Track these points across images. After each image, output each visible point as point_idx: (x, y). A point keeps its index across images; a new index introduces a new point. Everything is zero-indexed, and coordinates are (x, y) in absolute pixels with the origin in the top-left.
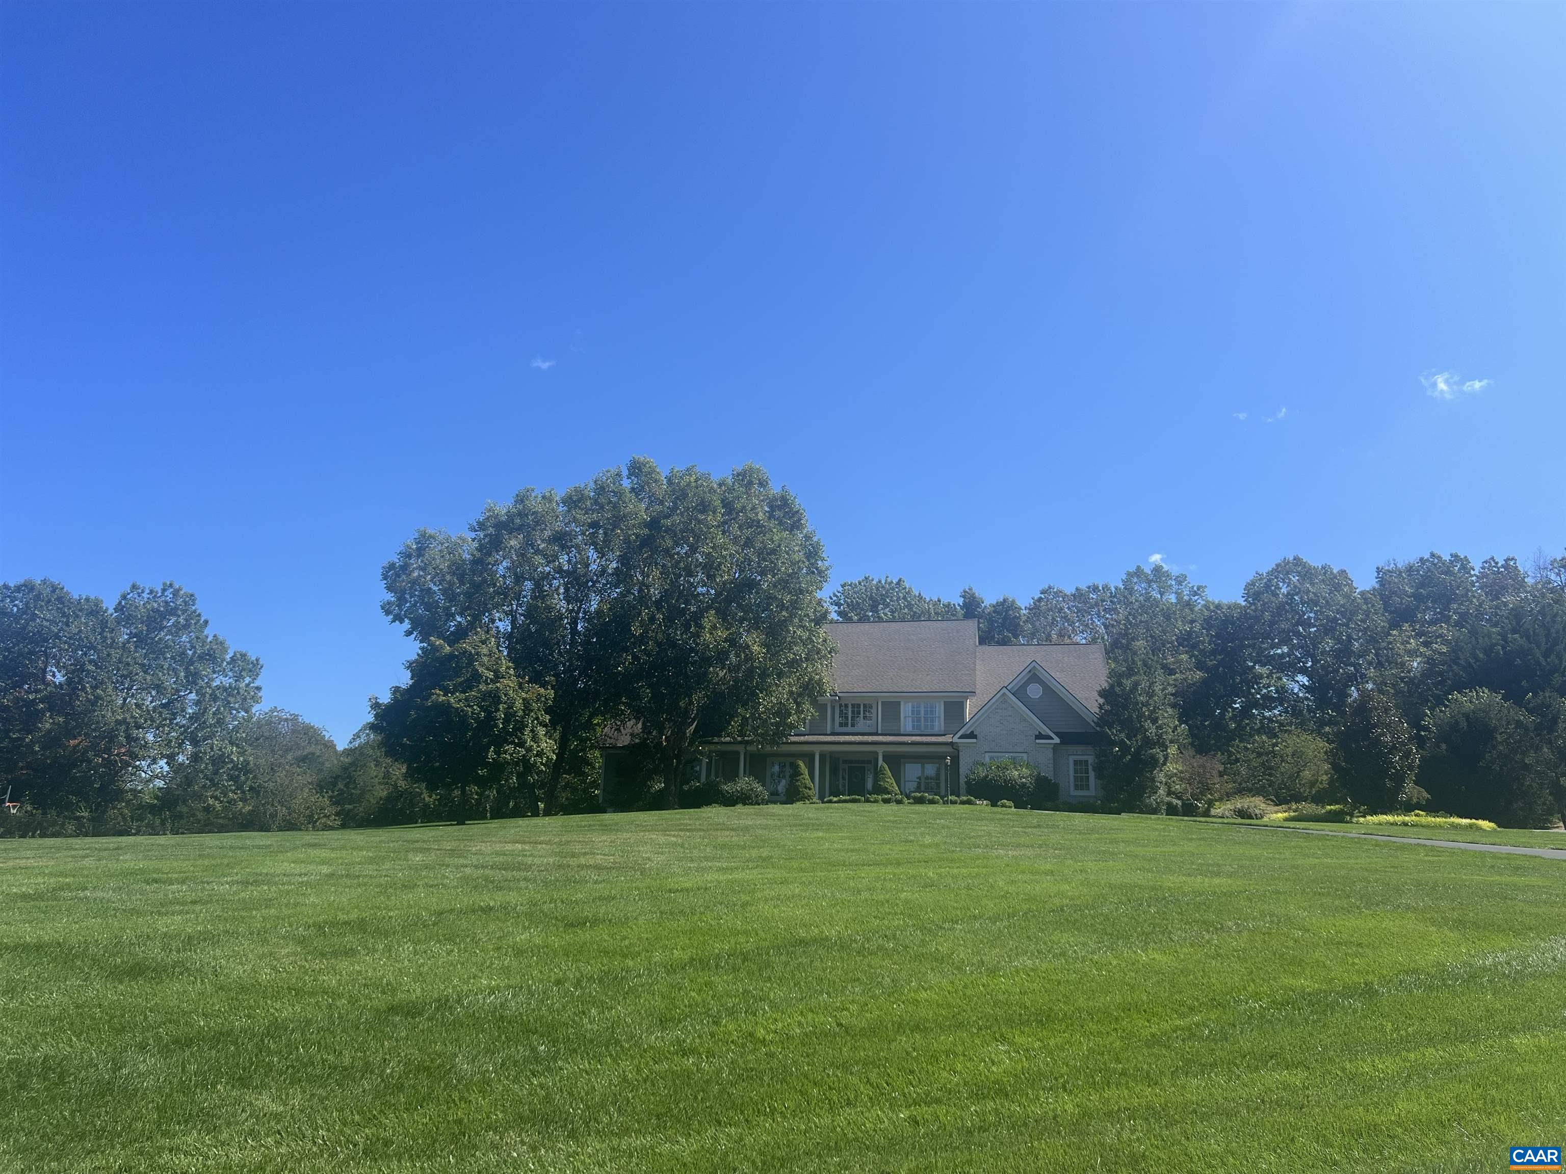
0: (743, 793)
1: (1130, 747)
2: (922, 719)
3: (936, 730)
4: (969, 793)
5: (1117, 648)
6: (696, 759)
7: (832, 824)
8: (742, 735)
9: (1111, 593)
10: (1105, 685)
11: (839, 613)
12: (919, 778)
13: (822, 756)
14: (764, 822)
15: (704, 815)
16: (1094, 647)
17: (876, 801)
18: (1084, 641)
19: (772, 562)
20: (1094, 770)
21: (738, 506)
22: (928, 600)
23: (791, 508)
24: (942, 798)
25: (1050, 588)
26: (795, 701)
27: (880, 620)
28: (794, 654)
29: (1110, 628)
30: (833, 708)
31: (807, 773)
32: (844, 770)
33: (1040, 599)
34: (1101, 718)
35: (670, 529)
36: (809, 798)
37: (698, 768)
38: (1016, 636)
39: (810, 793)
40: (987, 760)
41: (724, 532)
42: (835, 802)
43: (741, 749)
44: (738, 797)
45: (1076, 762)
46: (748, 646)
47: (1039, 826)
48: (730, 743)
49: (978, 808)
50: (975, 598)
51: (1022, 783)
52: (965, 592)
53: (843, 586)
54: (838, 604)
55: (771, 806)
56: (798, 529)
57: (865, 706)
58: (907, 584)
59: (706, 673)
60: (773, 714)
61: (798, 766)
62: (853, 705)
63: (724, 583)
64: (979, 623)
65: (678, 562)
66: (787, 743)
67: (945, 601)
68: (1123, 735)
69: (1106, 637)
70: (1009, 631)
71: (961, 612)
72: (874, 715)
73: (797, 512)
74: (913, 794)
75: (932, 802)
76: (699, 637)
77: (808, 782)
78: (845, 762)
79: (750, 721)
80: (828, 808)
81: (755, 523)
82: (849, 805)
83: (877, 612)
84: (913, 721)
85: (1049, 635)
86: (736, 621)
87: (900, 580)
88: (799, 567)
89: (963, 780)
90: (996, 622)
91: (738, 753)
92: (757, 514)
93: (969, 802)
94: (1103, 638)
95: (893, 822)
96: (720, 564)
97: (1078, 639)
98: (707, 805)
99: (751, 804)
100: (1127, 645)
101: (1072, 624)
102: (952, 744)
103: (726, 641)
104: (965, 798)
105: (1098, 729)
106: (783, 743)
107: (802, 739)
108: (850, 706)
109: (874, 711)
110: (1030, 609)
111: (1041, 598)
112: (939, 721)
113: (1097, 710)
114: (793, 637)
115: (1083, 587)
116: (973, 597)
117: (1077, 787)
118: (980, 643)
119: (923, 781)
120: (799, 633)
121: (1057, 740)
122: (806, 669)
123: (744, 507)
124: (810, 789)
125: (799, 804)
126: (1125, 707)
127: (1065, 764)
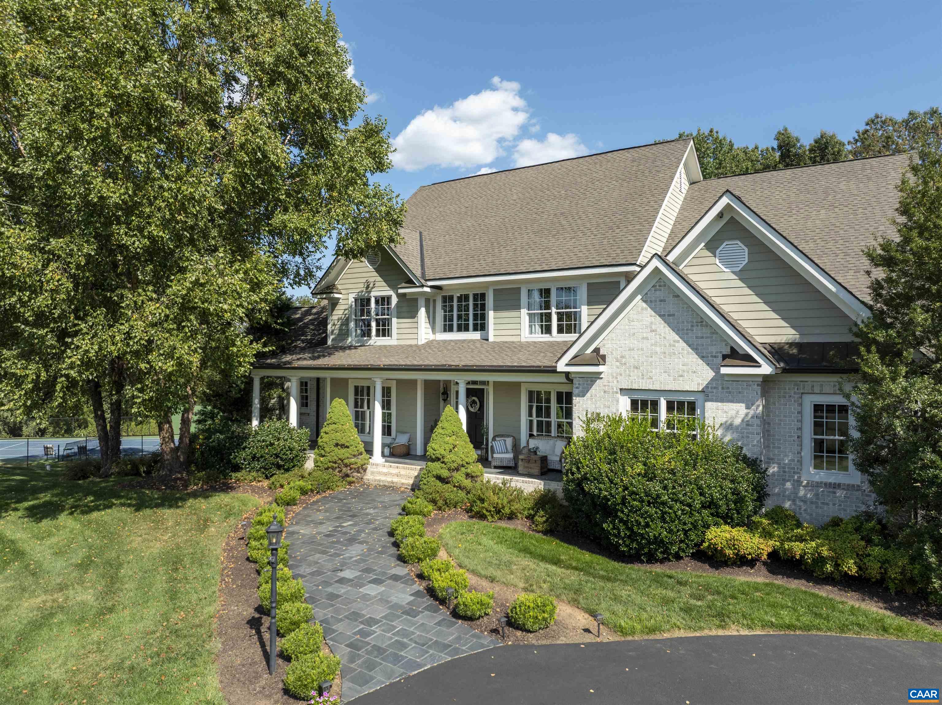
2: (555, 318)
3: (575, 335)
45: (818, 408)
57: (475, 297)
62: (459, 298)
84: (541, 322)
108: (455, 300)
112: (580, 319)
117: (818, 463)
121: (768, 368)
127: (793, 413)
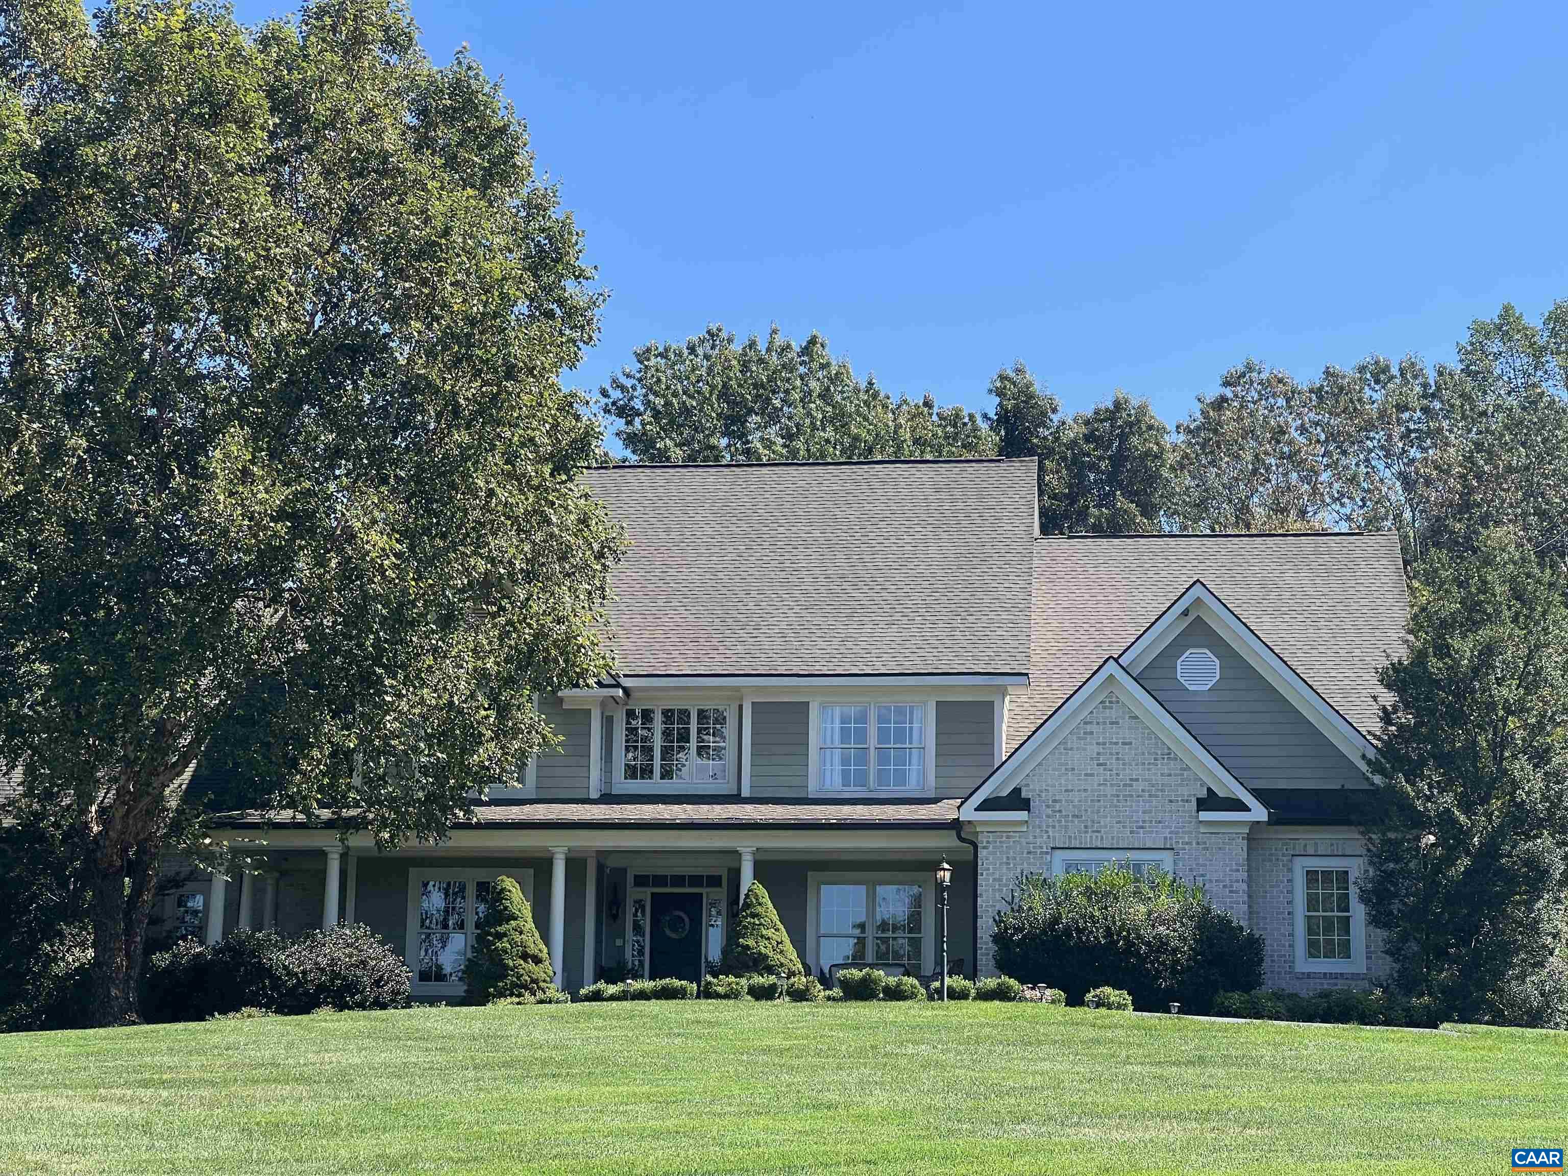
0: (335, 975)
1: (1469, 834)
2: (873, 753)
3: (911, 788)
4: (1005, 966)
5: (1437, 545)
6: (193, 875)
7: (600, 1060)
8: (334, 800)
9: (1425, 386)
10: (1401, 654)
11: (631, 440)
12: (862, 926)
13: (575, 865)
14: (396, 1056)
15: (216, 1039)
16: (1370, 541)
17: (732, 995)
18: (1344, 527)
19: (424, 282)
20: (1362, 899)
21: (320, 109)
22: (893, 403)
23: (482, 118)
24: (925, 982)
25: (1250, 368)
26: (494, 698)
27: (751, 459)
28: (492, 561)
29: (1420, 488)
30: (608, 722)
31: (527, 913)
32: (639, 905)
33: (1220, 403)
34: (1389, 750)
35: (107, 177)
36: (531, 986)
37: (198, 902)
38: (1148, 511)
39: (538, 971)
40: (1058, 874)
41: (276, 189)
42: (613, 998)
43: (330, 842)
44: (321, 988)
45: (1311, 876)
46: (351, 537)
47: (1202, 1061)
48: (295, 825)
49: (1028, 1008)
50: (1031, 396)
51: (1158, 937)
52: (1002, 378)
53: (642, 357)
54: (624, 412)
55: (417, 1011)
56: (504, 179)
57: (702, 715)
58: (832, 354)
59: (221, 615)
60: (428, 738)
61: (500, 895)
62: (668, 715)
63: (278, 344)
64: (1041, 468)
65: (134, 276)
66: (467, 826)
67: (944, 404)
68: (1448, 799)
69: (1407, 515)
70: (1131, 495)
71: (989, 439)
72: (730, 744)
73: (503, 130)
74: (841, 973)
75: (895, 994)
76: (196, 504)
77: (533, 942)
78: (641, 881)
79: (359, 757)
80: (590, 1016)
81: (374, 163)
82: (654, 1006)
83: (742, 436)
84: (845, 761)
85: (1243, 509)
86: (317, 458)
87: (813, 341)
88: (503, 296)
89: (986, 927)
90: (1093, 467)
91: (321, 855)
92: (379, 134)
93: (1001, 994)
94: (1398, 517)
95: (781, 1052)
96: (263, 286)
97: (1326, 518)
98: (224, 1012)
99: (362, 1006)
100: (1468, 538)
101: (1310, 476)
102: (956, 825)
103: (281, 515)
104: (991, 983)
105: (1378, 779)
106: (458, 826)
107: (514, 813)
108: (658, 718)
109: (730, 730)
110: (1189, 431)
111: (1223, 399)
112: (922, 759)
113: (1376, 726)
114: (486, 508)
115: (1347, 368)
116: (1027, 395)
117: (1313, 949)
118: (1045, 530)
119: (870, 933)
120: (502, 495)
121: (1259, 813)
122: (525, 604)
123: (338, 112)
124: (537, 961)
125: (504, 1005)
126: (1457, 718)
127: (1282, 882)
